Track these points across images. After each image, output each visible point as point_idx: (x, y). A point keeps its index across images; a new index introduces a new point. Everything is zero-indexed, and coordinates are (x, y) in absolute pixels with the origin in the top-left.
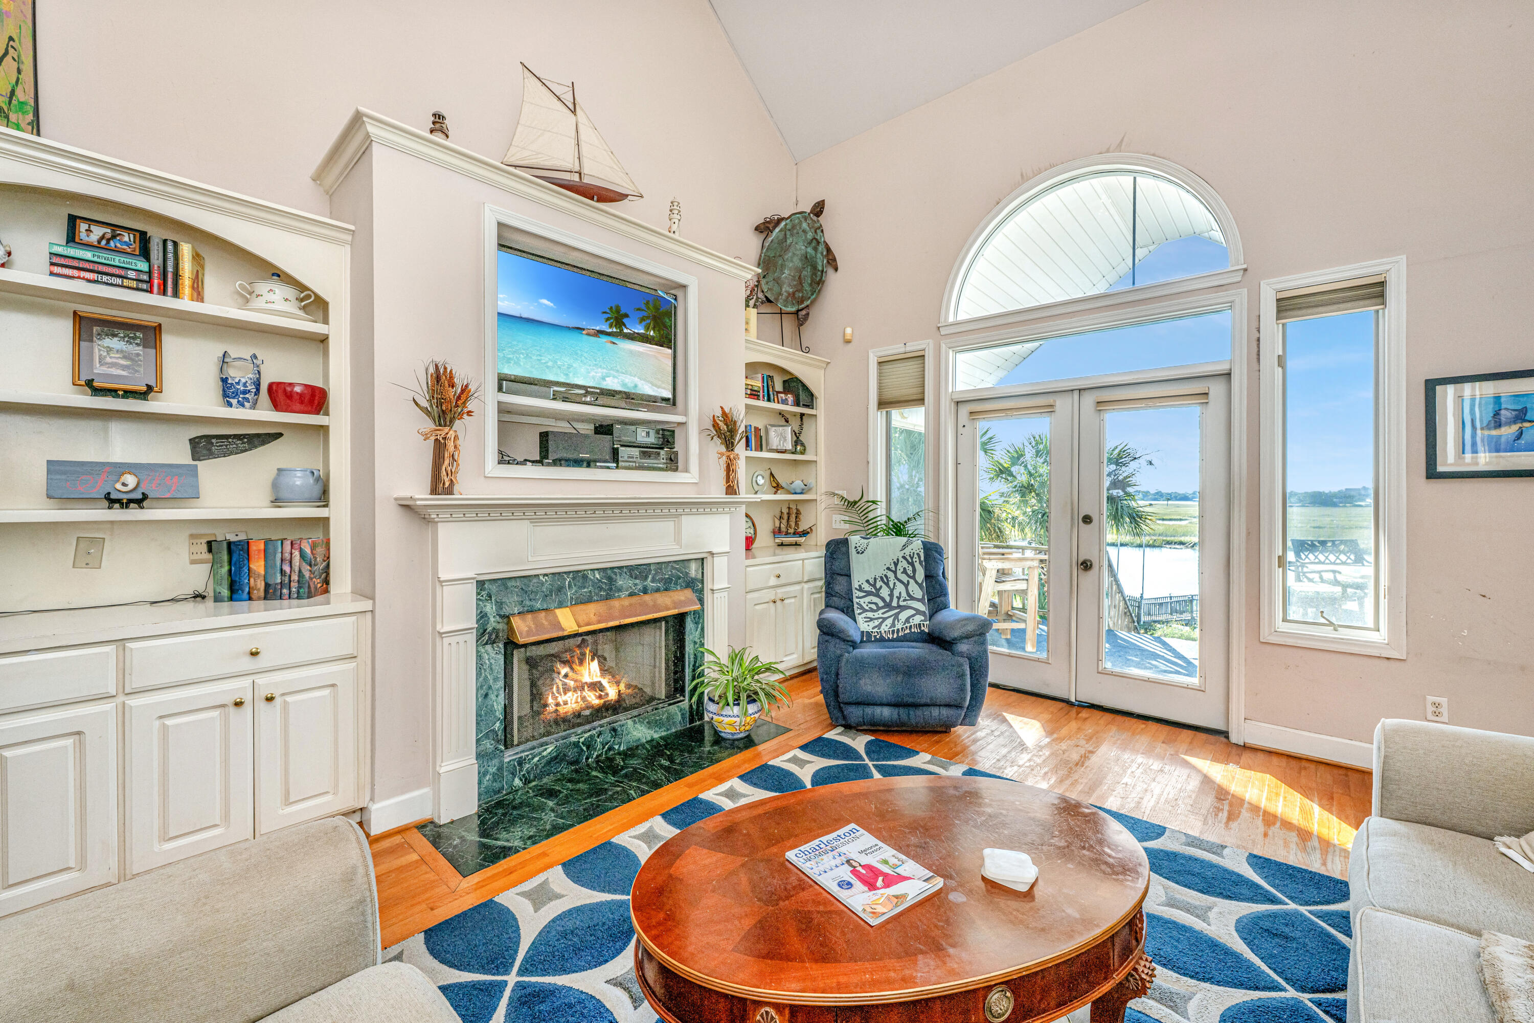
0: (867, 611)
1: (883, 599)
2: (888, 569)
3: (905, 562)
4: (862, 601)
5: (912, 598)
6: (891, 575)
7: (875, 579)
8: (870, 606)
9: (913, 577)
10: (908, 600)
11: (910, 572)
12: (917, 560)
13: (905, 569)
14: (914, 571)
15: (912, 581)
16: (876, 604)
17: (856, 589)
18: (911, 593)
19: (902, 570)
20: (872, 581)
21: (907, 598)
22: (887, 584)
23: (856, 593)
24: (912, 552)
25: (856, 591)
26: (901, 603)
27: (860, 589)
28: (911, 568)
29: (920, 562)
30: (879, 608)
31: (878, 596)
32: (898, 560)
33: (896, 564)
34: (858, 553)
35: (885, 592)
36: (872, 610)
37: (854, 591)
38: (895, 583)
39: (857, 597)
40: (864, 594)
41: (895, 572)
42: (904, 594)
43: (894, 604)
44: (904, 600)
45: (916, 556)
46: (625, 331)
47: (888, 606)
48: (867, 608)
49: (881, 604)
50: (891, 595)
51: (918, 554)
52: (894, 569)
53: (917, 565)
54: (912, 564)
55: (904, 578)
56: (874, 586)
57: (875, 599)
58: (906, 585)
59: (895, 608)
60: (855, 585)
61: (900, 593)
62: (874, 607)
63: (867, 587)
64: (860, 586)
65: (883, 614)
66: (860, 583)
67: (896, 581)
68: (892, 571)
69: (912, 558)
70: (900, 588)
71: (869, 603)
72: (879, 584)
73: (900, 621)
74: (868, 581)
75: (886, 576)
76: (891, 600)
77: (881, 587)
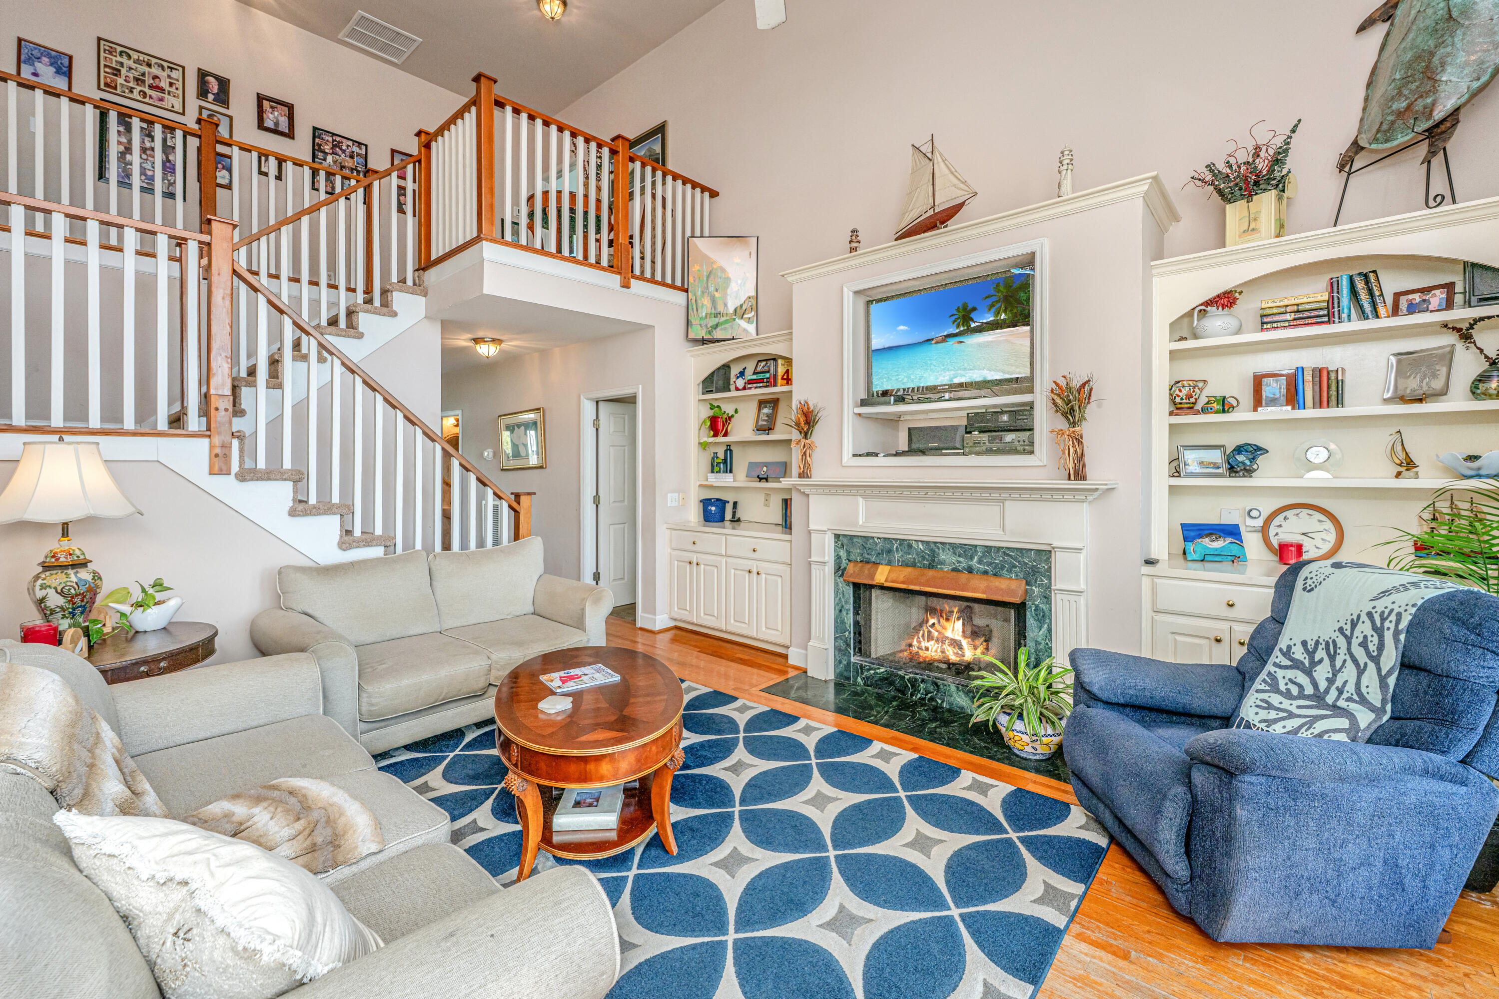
0: (1278, 692)
1: (1315, 685)
2: (1341, 630)
3: (1368, 623)
4: (1280, 673)
5: (1363, 701)
6: (1341, 642)
7: (1317, 643)
8: (1290, 686)
9: (1376, 660)
10: (1355, 701)
11: (1372, 647)
12: (1392, 626)
13: (1365, 637)
14: (1381, 647)
15: (1371, 666)
16: (1300, 687)
17: (1281, 650)
18: (1364, 690)
19: (1361, 639)
20: (1311, 645)
21: (1355, 697)
22: (1332, 658)
23: (1277, 657)
24: (1390, 607)
25: (1279, 654)
26: (1342, 703)
27: (1287, 654)
28: (1376, 639)
29: (1397, 633)
30: (1302, 696)
31: (1309, 673)
32: (1359, 617)
33: (1354, 625)
34: (1304, 589)
35: (1322, 673)
36: (1288, 695)
37: (1276, 652)
38: (1345, 661)
39: (1275, 665)
40: (1289, 663)
41: (1349, 640)
42: (1350, 688)
43: (1330, 699)
44: (1349, 699)
45: (1393, 617)
46: (973, 325)
47: (1319, 698)
48: (1282, 687)
49: (1309, 690)
50: (1331, 681)
51: (1399, 615)
52: (1348, 633)
53: (1388, 636)
54: (1379, 631)
55: (1362, 657)
56: (1311, 654)
57: (1303, 679)
58: (1361, 672)
59: (1327, 706)
60: (1283, 644)
61: (1346, 682)
62: (1295, 691)
63: (1299, 653)
64: (1289, 647)
65: (1298, 707)
66: (1291, 643)
67: (1348, 657)
68: (1345, 636)
69: (1383, 620)
70: (1349, 673)
71: (1291, 681)
72: (1320, 654)
73: (1311, 731)
74: (1304, 643)
75: (1334, 641)
76: (1327, 692)
77: (1321, 661)
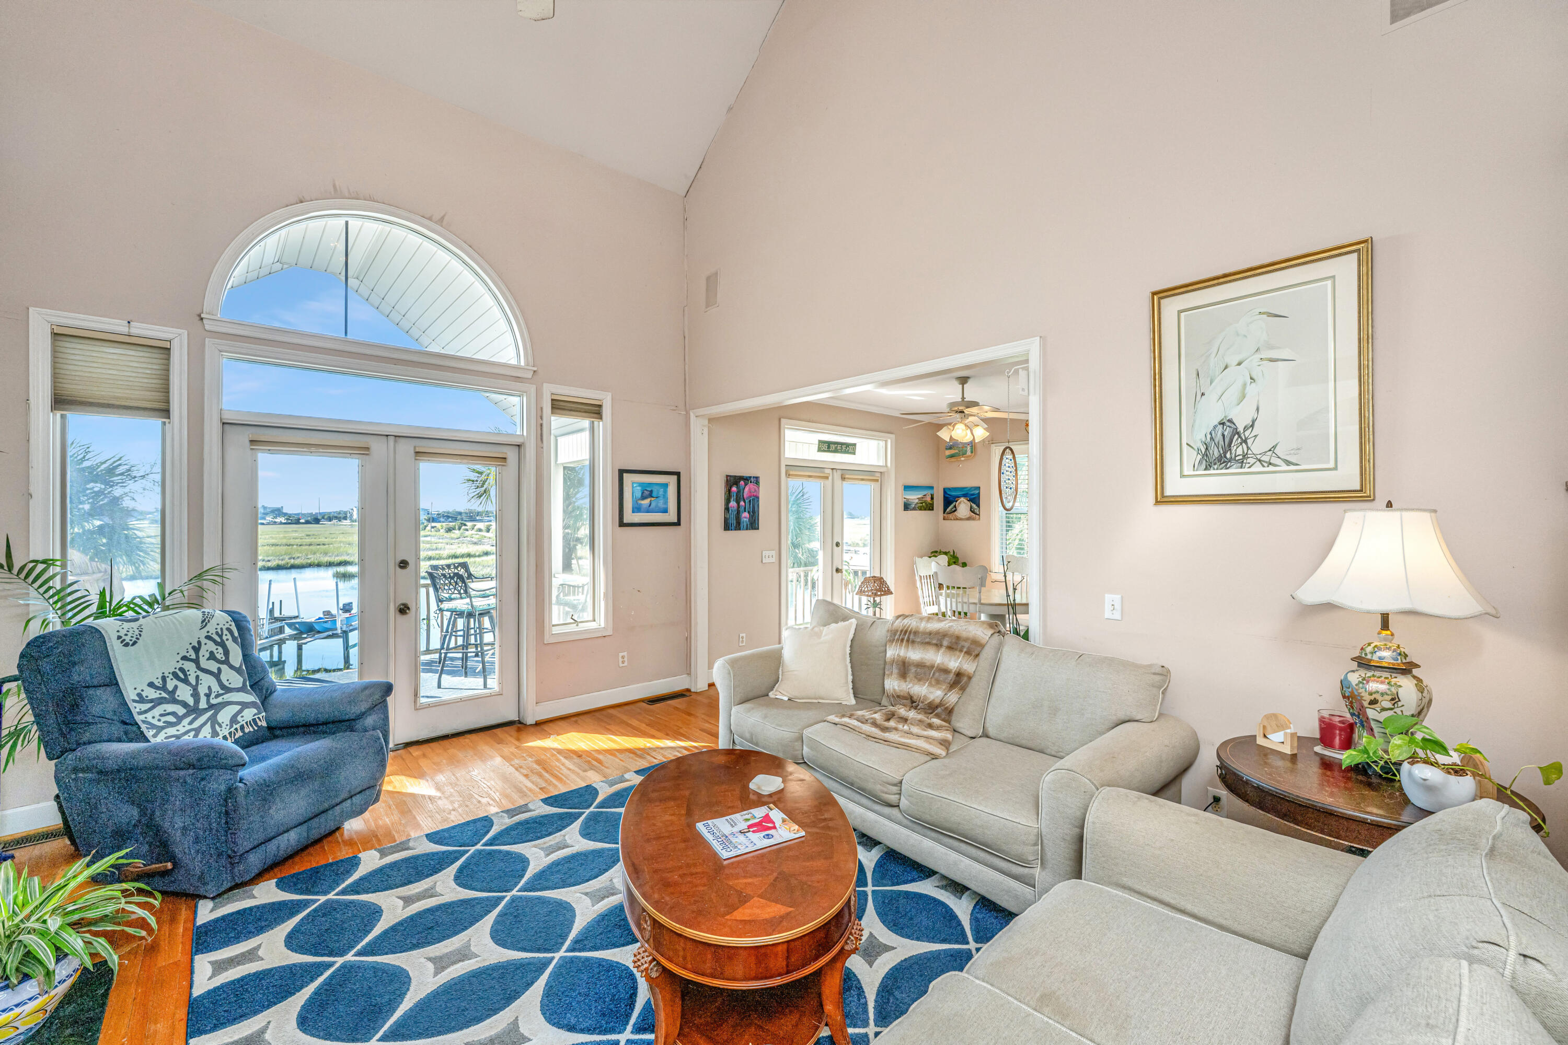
0: (163, 728)
1: (184, 704)
2: (184, 658)
3: (210, 643)
4: (149, 716)
5: (227, 690)
6: (190, 667)
7: (164, 679)
8: (163, 719)
9: (226, 662)
10: (222, 694)
11: (220, 655)
12: (229, 637)
13: (212, 653)
14: (226, 652)
15: (224, 667)
16: (173, 714)
17: (134, 701)
18: (226, 684)
19: (207, 655)
20: (158, 683)
21: (221, 692)
22: (185, 681)
23: (136, 708)
24: (219, 627)
25: (135, 704)
26: (213, 701)
27: (141, 699)
28: (221, 650)
29: (235, 640)
30: (180, 719)
31: (175, 701)
32: (199, 643)
33: (196, 650)
34: (127, 645)
35: (184, 693)
36: (170, 724)
37: (132, 705)
38: (197, 677)
39: (140, 713)
40: (150, 705)
41: (196, 662)
42: (216, 688)
43: (203, 705)
44: (217, 696)
45: (225, 632)
47: (194, 711)
48: (161, 724)
49: (181, 711)
50: (196, 695)
51: (229, 630)
52: (194, 657)
53: (230, 644)
54: (222, 644)
55: (213, 666)
56: (164, 688)
57: (170, 708)
58: (217, 675)
59: (205, 711)
60: (130, 694)
61: (209, 688)
62: (171, 719)
63: (152, 694)
64: (139, 695)
65: (191, 723)
66: (138, 691)
67: (199, 673)
68: (191, 660)
69: (221, 636)
70: (207, 681)
71: (161, 715)
72: (170, 686)
73: (224, 726)
74: (151, 685)
75: (181, 670)
76: (197, 701)
77: (176, 687)
